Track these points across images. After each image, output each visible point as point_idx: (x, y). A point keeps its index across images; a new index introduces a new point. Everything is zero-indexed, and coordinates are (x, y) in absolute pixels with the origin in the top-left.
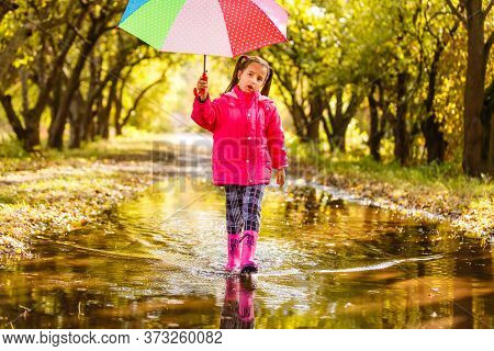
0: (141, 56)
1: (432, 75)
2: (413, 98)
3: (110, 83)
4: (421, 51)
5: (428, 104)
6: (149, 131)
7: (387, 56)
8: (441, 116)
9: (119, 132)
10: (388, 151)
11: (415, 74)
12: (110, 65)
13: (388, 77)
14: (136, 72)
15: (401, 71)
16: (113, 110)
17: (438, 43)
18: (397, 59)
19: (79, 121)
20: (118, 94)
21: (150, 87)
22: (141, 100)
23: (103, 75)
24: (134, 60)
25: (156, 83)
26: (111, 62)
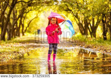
0: (29, 10)
3: (20, 19)
9: (23, 35)
14: (28, 15)
16: (21, 28)
19: (10, 31)
20: (23, 23)
21: (33, 19)
22: (30, 24)
23: (17, 16)
24: (27, 11)
25: (35, 18)
26: (20, 12)
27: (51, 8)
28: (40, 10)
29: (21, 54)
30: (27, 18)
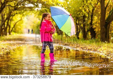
0: (15, 13)
1: (92, 16)
2: (87, 22)
3: (7, 21)
4: (89, 10)
5: (91, 24)
6: (18, 33)
7: (80, 11)
8: (94, 26)
9: (10, 34)
10: (81, 36)
11: (87, 16)
12: (7, 16)
13: (80, 17)
14: (14, 18)
15: (84, 15)
16: (8, 29)
17: (93, 7)
18: (82, 12)
20: (9, 24)
22: (16, 25)
23: (5, 19)
24: (13, 15)
25: (19, 21)
27: (33, 12)
28: (24, 14)
29: (8, 50)
30: (13, 20)
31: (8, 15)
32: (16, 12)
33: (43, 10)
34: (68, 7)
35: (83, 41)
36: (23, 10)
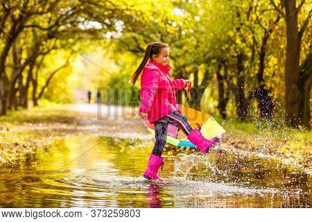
0: (51, 47)
1: (262, 56)
2: (249, 73)
3: (28, 68)
4: (254, 38)
5: (260, 76)
6: (58, 102)
7: (230, 42)
8: (269, 85)
9: (35, 104)
10: (232, 112)
11: (250, 54)
12: (28, 55)
13: (230, 58)
14: (47, 59)
15: (239, 53)
16: (31, 89)
17: (266, 32)
18: (236, 44)
19: (5, 95)
20: (34, 77)
21: (58, 69)
22: (52, 80)
23: (23, 62)
24: (46, 51)
25: (62, 67)
26: (28, 52)
27: (100, 45)
28: (75, 48)
29: (31, 150)
30: (44, 66)
31: (31, 53)
32: (52, 42)
33: (127, 39)
34: (196, 32)
35: (239, 125)
36: (73, 38)
